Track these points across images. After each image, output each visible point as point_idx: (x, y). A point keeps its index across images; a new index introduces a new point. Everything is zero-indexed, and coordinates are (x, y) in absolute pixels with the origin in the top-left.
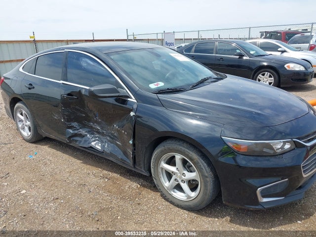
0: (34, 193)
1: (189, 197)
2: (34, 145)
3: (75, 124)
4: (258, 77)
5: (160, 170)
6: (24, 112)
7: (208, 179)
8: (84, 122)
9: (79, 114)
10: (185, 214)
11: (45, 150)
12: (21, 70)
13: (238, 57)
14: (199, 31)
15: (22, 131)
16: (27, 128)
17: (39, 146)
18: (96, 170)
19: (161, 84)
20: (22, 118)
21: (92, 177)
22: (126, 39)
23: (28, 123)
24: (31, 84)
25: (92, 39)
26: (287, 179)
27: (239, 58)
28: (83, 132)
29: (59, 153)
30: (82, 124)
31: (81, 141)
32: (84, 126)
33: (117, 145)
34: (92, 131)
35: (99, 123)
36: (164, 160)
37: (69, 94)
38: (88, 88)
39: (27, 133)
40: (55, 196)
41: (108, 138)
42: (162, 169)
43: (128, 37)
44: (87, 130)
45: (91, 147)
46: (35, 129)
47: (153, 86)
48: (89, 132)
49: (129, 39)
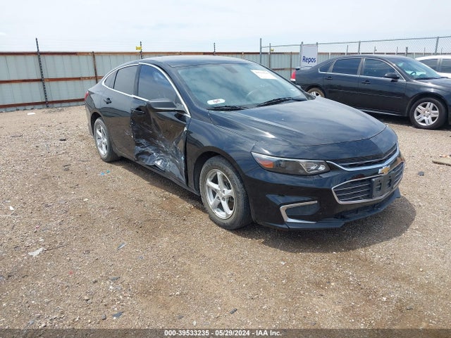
0: (94, 202)
1: (227, 215)
2: (109, 165)
3: (143, 141)
4: (417, 109)
5: (207, 188)
6: (102, 128)
7: (240, 195)
8: (151, 139)
9: (147, 131)
10: (222, 232)
11: (119, 170)
12: (103, 84)
13: (391, 79)
14: (360, 42)
15: (100, 150)
16: (104, 146)
17: (113, 166)
18: (158, 191)
19: (221, 101)
20: (100, 134)
21: (152, 195)
22: (259, 51)
23: (105, 140)
24: (109, 99)
25: (213, 51)
26: (316, 202)
27: (392, 81)
28: (150, 150)
29: (131, 174)
30: (149, 140)
31: (147, 160)
32: (151, 144)
33: (176, 163)
34: (158, 150)
35: (163, 141)
36: (210, 177)
37: (137, 109)
38: (147, 100)
39: (104, 152)
40: (112, 206)
41: (171, 157)
42: (209, 187)
43: (261, 49)
44: (153, 148)
45: (155, 166)
46: (110, 147)
47: (211, 102)
48: (155, 150)
49: (262, 51)
